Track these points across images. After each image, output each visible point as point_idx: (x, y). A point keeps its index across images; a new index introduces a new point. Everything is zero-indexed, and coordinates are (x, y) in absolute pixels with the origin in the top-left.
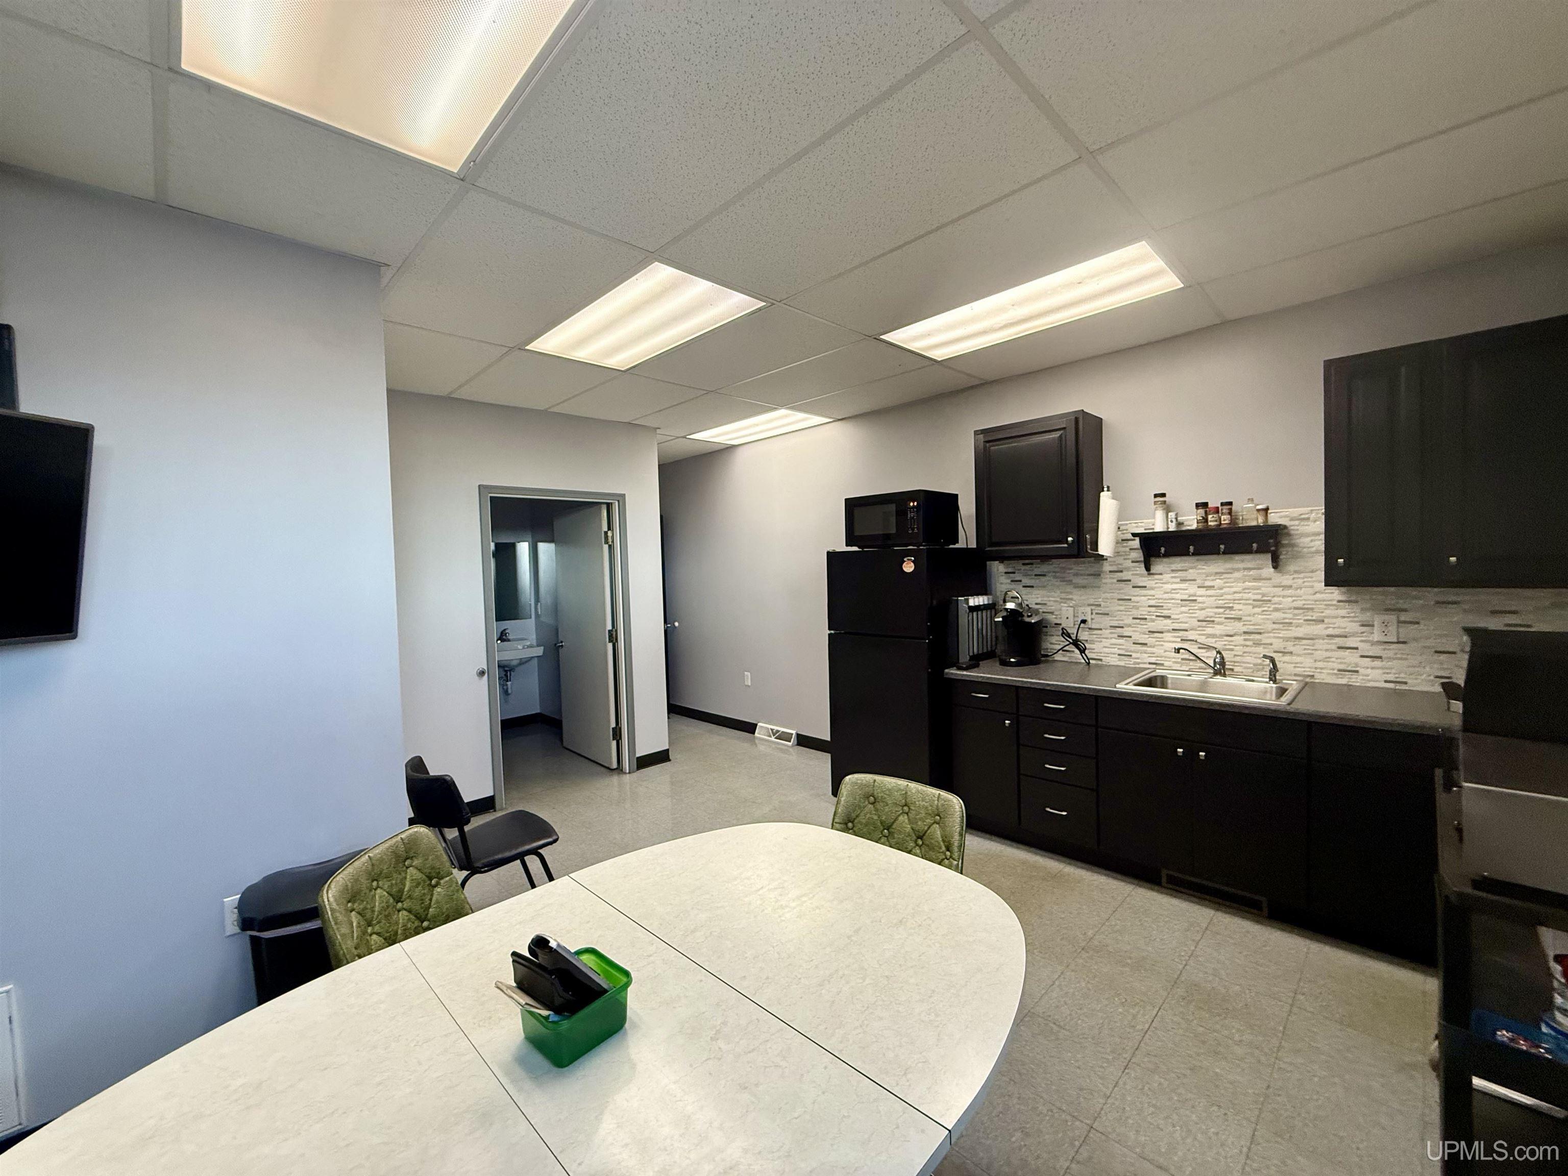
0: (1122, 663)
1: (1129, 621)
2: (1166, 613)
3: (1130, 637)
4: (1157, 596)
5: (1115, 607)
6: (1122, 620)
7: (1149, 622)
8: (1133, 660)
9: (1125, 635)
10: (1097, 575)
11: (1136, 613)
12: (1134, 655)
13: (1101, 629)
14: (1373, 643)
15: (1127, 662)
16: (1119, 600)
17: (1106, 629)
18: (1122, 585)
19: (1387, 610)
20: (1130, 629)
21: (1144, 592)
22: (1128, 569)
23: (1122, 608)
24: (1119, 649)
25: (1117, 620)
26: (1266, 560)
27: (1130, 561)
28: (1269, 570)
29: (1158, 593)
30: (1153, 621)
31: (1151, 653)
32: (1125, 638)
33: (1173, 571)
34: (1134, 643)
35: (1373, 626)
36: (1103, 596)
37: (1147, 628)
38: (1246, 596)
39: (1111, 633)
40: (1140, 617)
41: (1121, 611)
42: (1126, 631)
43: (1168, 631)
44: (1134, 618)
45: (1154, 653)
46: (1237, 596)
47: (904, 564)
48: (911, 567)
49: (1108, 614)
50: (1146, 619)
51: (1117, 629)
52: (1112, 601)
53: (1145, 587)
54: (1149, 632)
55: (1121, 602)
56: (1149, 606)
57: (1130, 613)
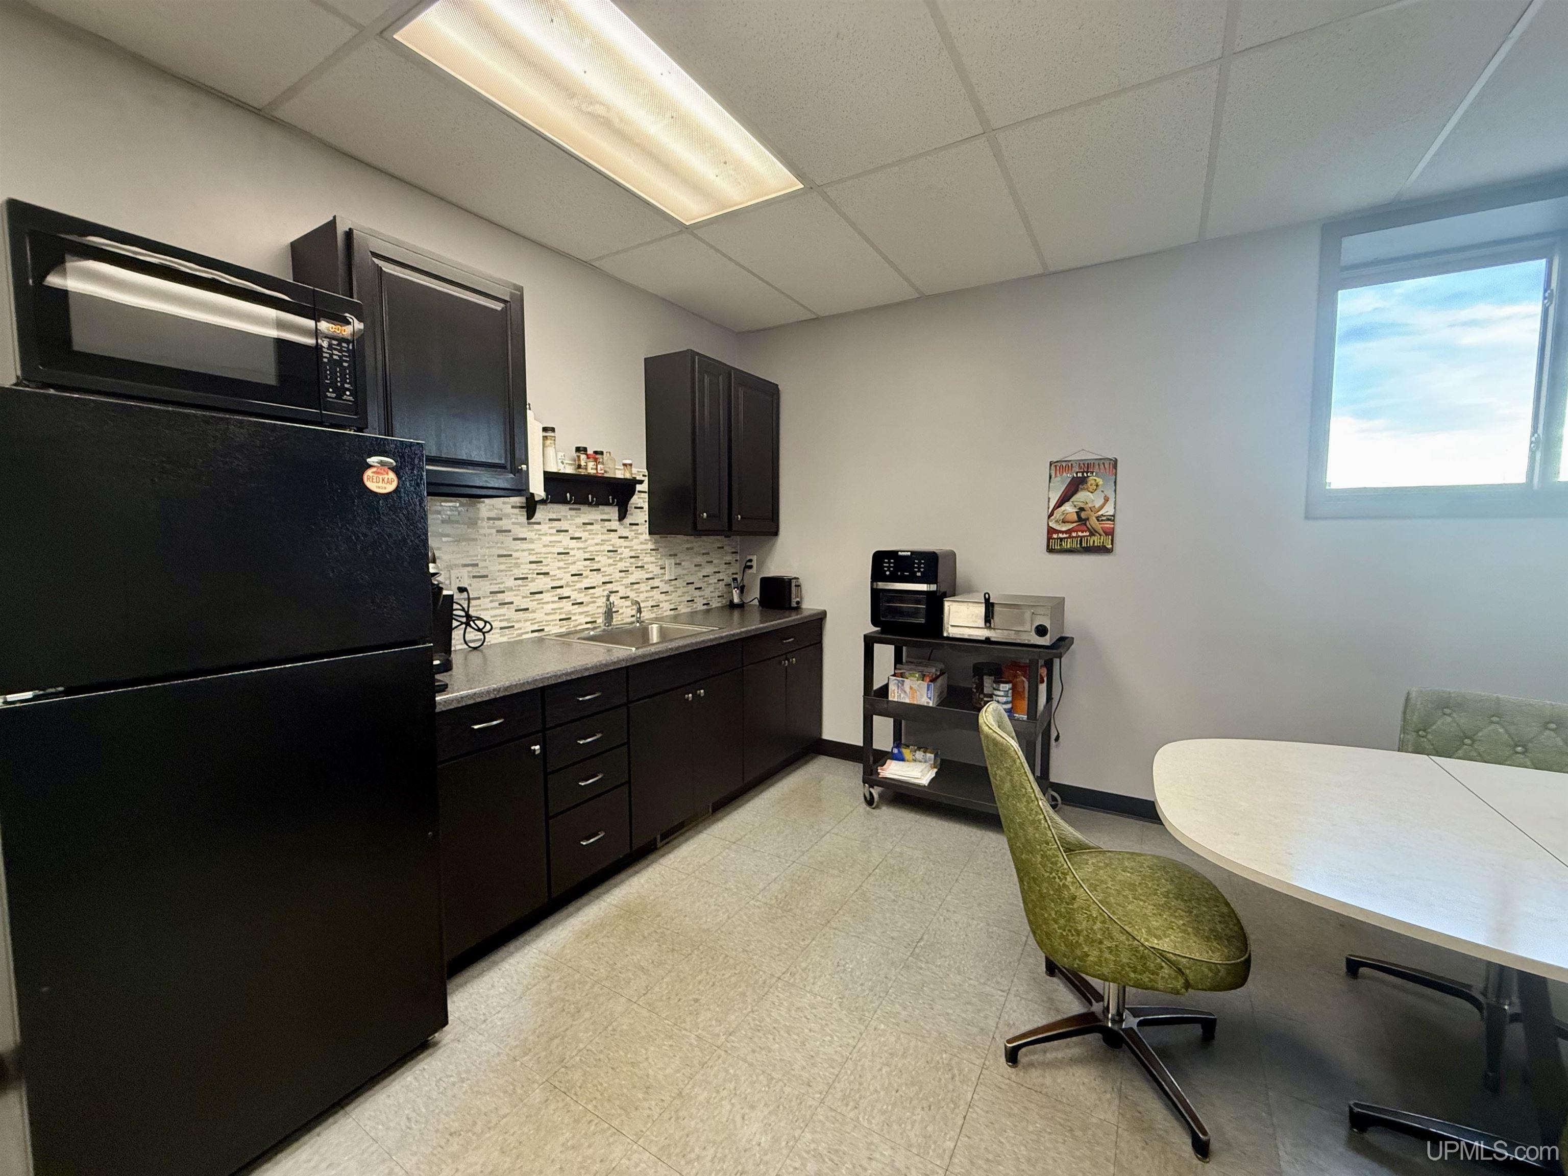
0: (505, 639)
1: (511, 583)
2: (545, 570)
3: (512, 603)
4: (537, 551)
5: (494, 566)
6: (502, 583)
7: (530, 582)
8: (516, 632)
9: (506, 601)
10: (473, 523)
11: (519, 573)
12: (517, 626)
13: (479, 598)
14: (666, 582)
15: (509, 636)
16: (499, 556)
17: (484, 597)
18: (500, 537)
19: (670, 555)
20: (510, 593)
21: (525, 545)
22: (508, 516)
23: (503, 567)
24: (501, 621)
25: (496, 584)
26: (612, 512)
27: (510, 506)
28: (615, 525)
29: (537, 547)
30: (533, 580)
31: (531, 620)
32: (506, 606)
33: (550, 520)
34: (516, 611)
35: (664, 568)
36: (483, 551)
37: (529, 590)
38: (602, 548)
39: (491, 601)
40: (522, 576)
41: (502, 571)
42: (507, 597)
43: (548, 591)
44: (515, 579)
45: (535, 619)
46: (598, 548)
47: (369, 473)
48: (390, 482)
49: (487, 576)
50: (527, 578)
51: (498, 595)
52: (491, 558)
53: (525, 539)
54: (531, 593)
55: (503, 560)
56: (531, 562)
57: (512, 573)
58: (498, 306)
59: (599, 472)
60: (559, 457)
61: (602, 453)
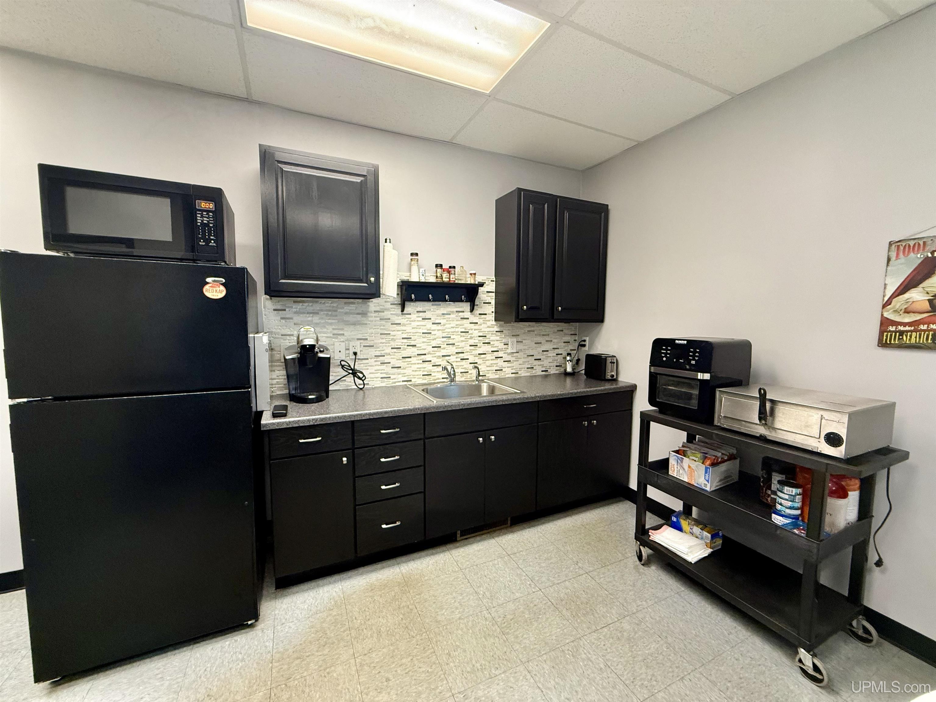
0: (383, 385)
1: (389, 350)
2: (413, 343)
3: (389, 363)
4: (407, 331)
5: (379, 340)
6: (383, 350)
7: (402, 350)
8: (391, 381)
9: (385, 362)
10: (364, 314)
11: (394, 344)
12: (392, 377)
13: (367, 359)
14: (509, 354)
15: (387, 383)
16: (381, 334)
17: (371, 359)
18: (383, 322)
19: (513, 336)
20: (389, 357)
21: (398, 328)
22: (388, 310)
23: (384, 341)
24: (381, 373)
25: (379, 351)
26: (466, 306)
27: (389, 304)
28: (467, 314)
29: (408, 329)
30: (405, 349)
31: (403, 374)
32: (385, 365)
33: (418, 312)
34: (392, 368)
35: (508, 344)
36: (370, 331)
37: (401, 355)
38: (457, 330)
39: (376, 361)
40: (396, 347)
41: (383, 343)
42: (386, 359)
43: (415, 356)
44: (392, 348)
45: (405, 374)
46: (453, 330)
47: (207, 287)
48: (221, 292)
49: (373, 346)
50: (400, 348)
51: (380, 357)
52: (376, 335)
53: (400, 324)
54: (403, 358)
55: (383, 336)
56: (403, 338)
57: (390, 344)
58: (358, 180)
59: (451, 280)
60: (421, 271)
61: (454, 267)
